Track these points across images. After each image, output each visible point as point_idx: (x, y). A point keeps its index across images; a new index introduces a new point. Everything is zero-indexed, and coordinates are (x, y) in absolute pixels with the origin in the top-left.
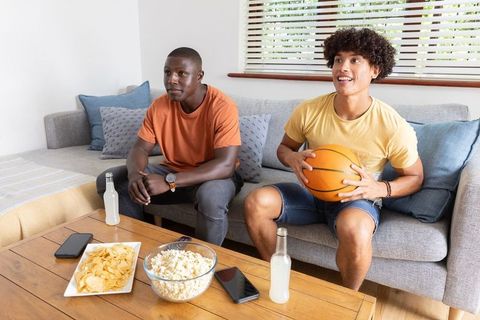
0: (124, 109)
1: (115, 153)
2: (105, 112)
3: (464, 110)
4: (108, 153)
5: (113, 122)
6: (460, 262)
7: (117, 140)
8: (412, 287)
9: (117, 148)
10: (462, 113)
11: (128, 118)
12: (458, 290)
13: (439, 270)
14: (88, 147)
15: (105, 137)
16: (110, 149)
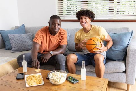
0: (17, 35)
1: (17, 50)
2: (10, 36)
3: (128, 29)
4: (14, 50)
5: (14, 39)
6: (129, 71)
7: (17, 45)
8: (117, 80)
9: (17, 48)
10: (127, 30)
11: (20, 38)
12: (129, 79)
13: (124, 74)
14: (5, 49)
15: (12, 45)
16: (14, 49)
